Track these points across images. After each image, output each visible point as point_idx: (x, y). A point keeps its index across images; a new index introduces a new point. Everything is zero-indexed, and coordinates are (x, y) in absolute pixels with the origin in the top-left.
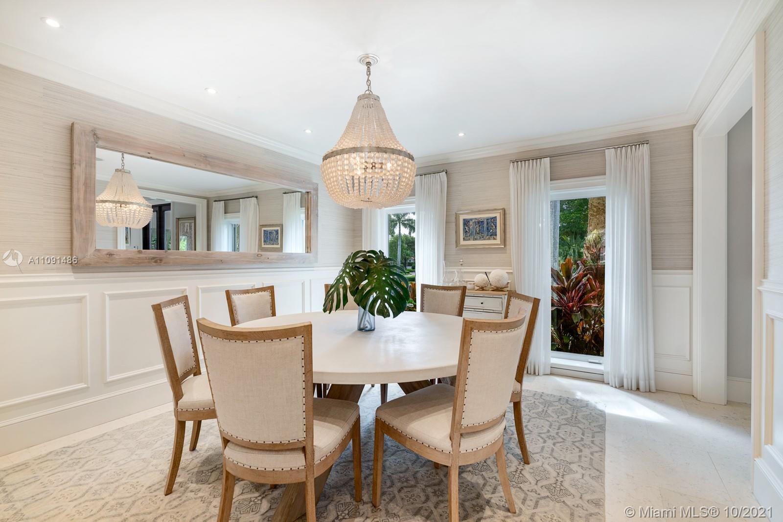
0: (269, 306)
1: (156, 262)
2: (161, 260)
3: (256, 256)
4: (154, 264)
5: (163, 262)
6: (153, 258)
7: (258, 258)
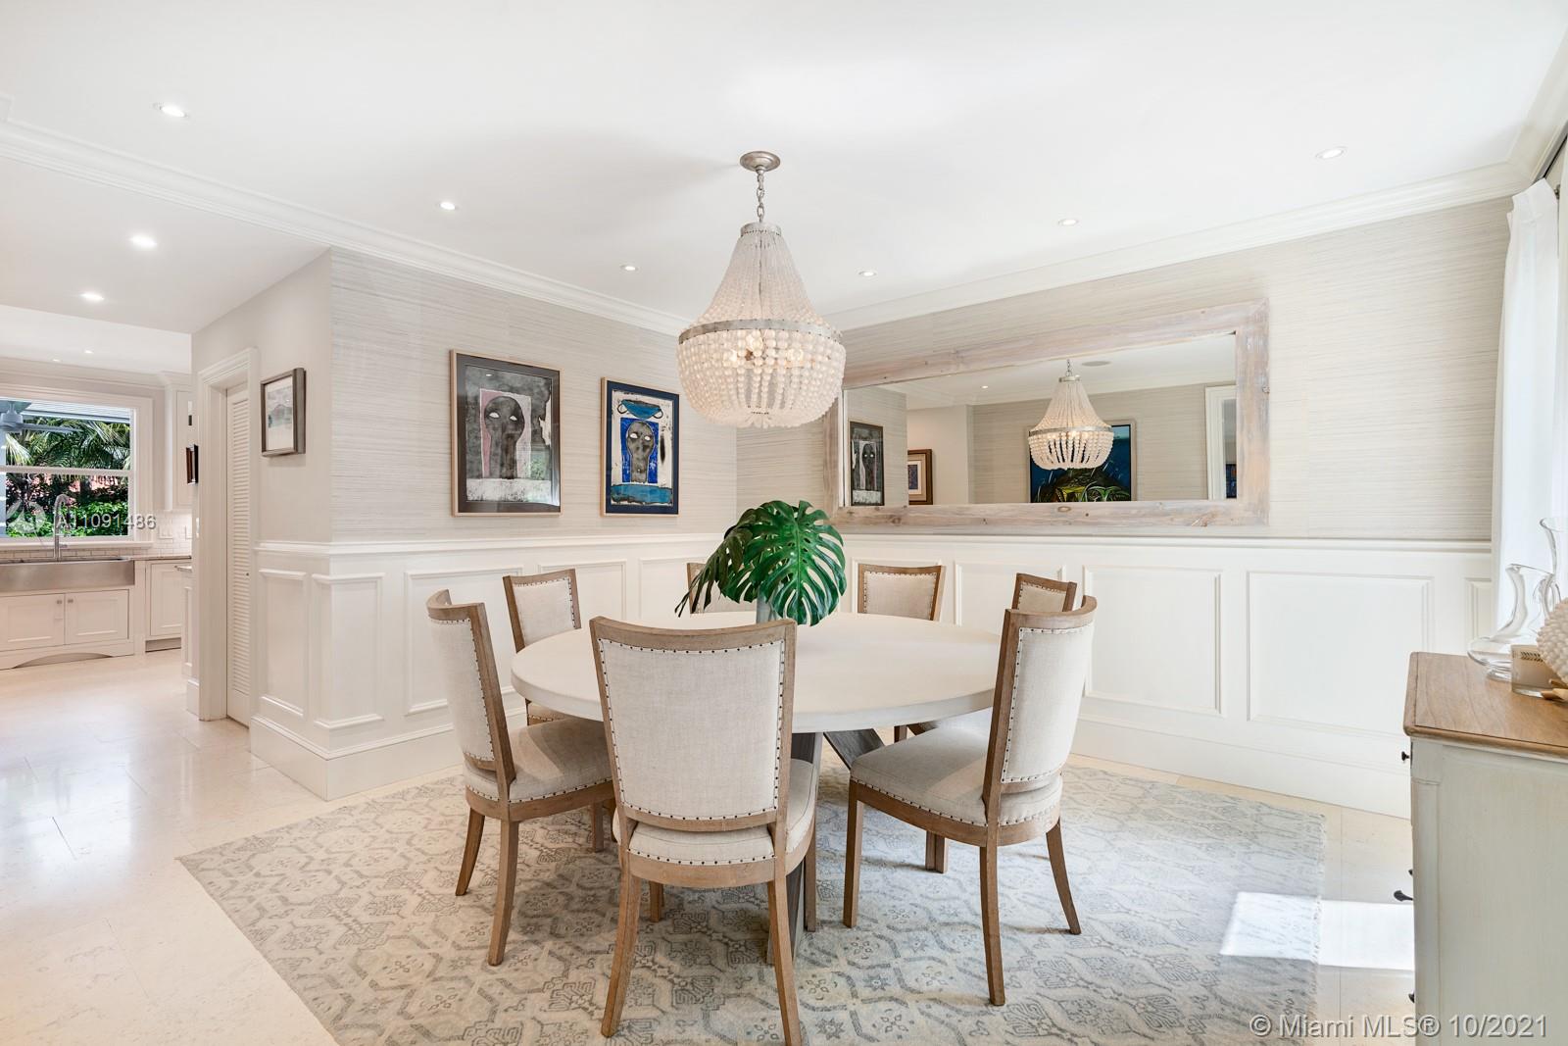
0: (928, 600)
1: (893, 522)
2: (899, 519)
3: (1056, 510)
4: (892, 524)
5: (902, 521)
6: (891, 516)
7: (1060, 513)
